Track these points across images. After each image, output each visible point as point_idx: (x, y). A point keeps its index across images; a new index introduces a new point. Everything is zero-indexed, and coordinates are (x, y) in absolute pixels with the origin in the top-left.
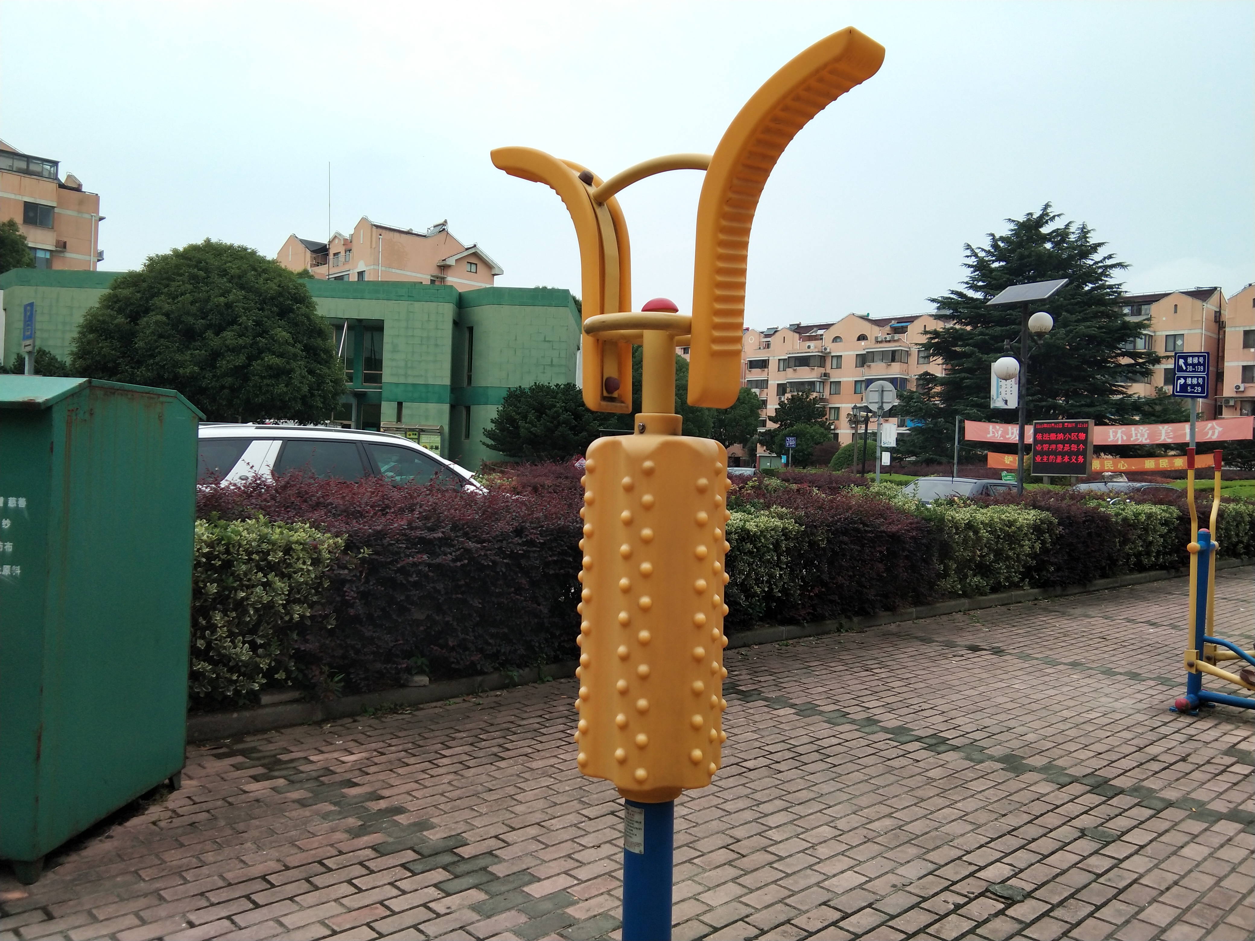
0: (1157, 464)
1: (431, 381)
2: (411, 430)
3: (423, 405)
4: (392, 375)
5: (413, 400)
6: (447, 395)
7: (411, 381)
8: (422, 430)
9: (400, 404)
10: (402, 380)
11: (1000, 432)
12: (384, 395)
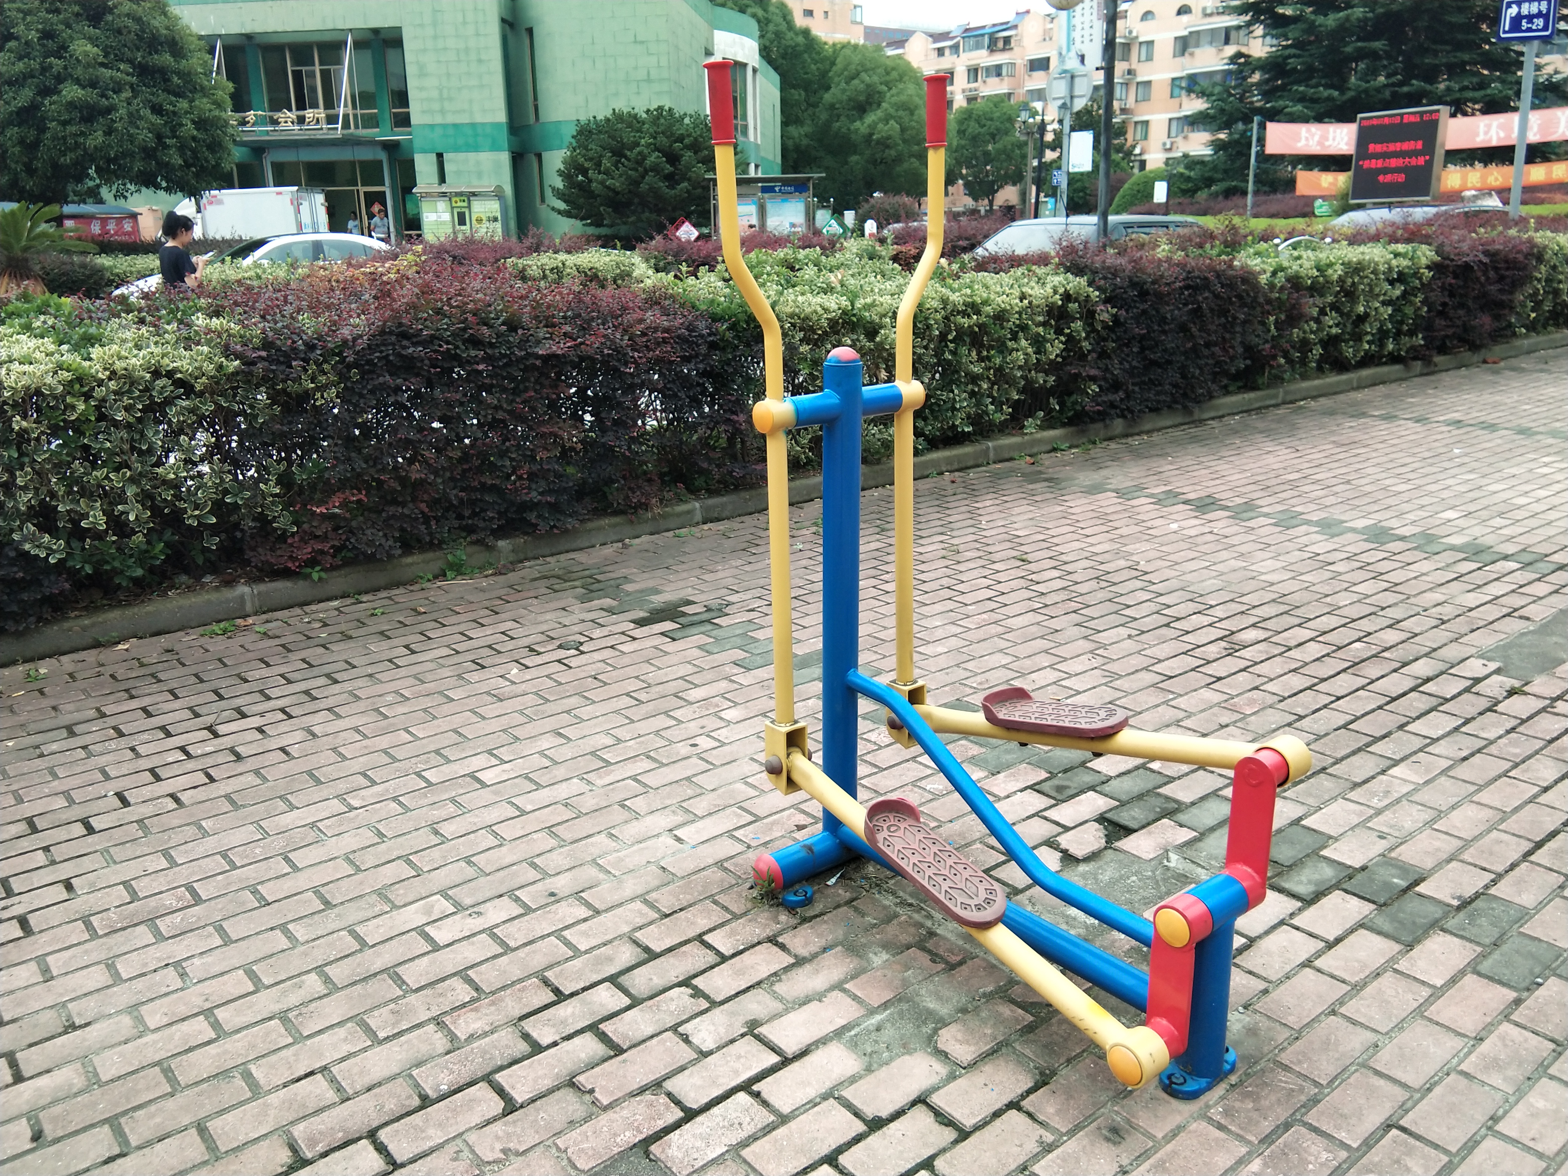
0: (1548, 173)
1: (479, 119)
2: (457, 194)
3: (472, 155)
4: (424, 112)
5: (457, 149)
6: (503, 136)
7: (450, 119)
8: (474, 194)
9: (440, 156)
10: (438, 120)
11: (1317, 138)
12: (417, 144)
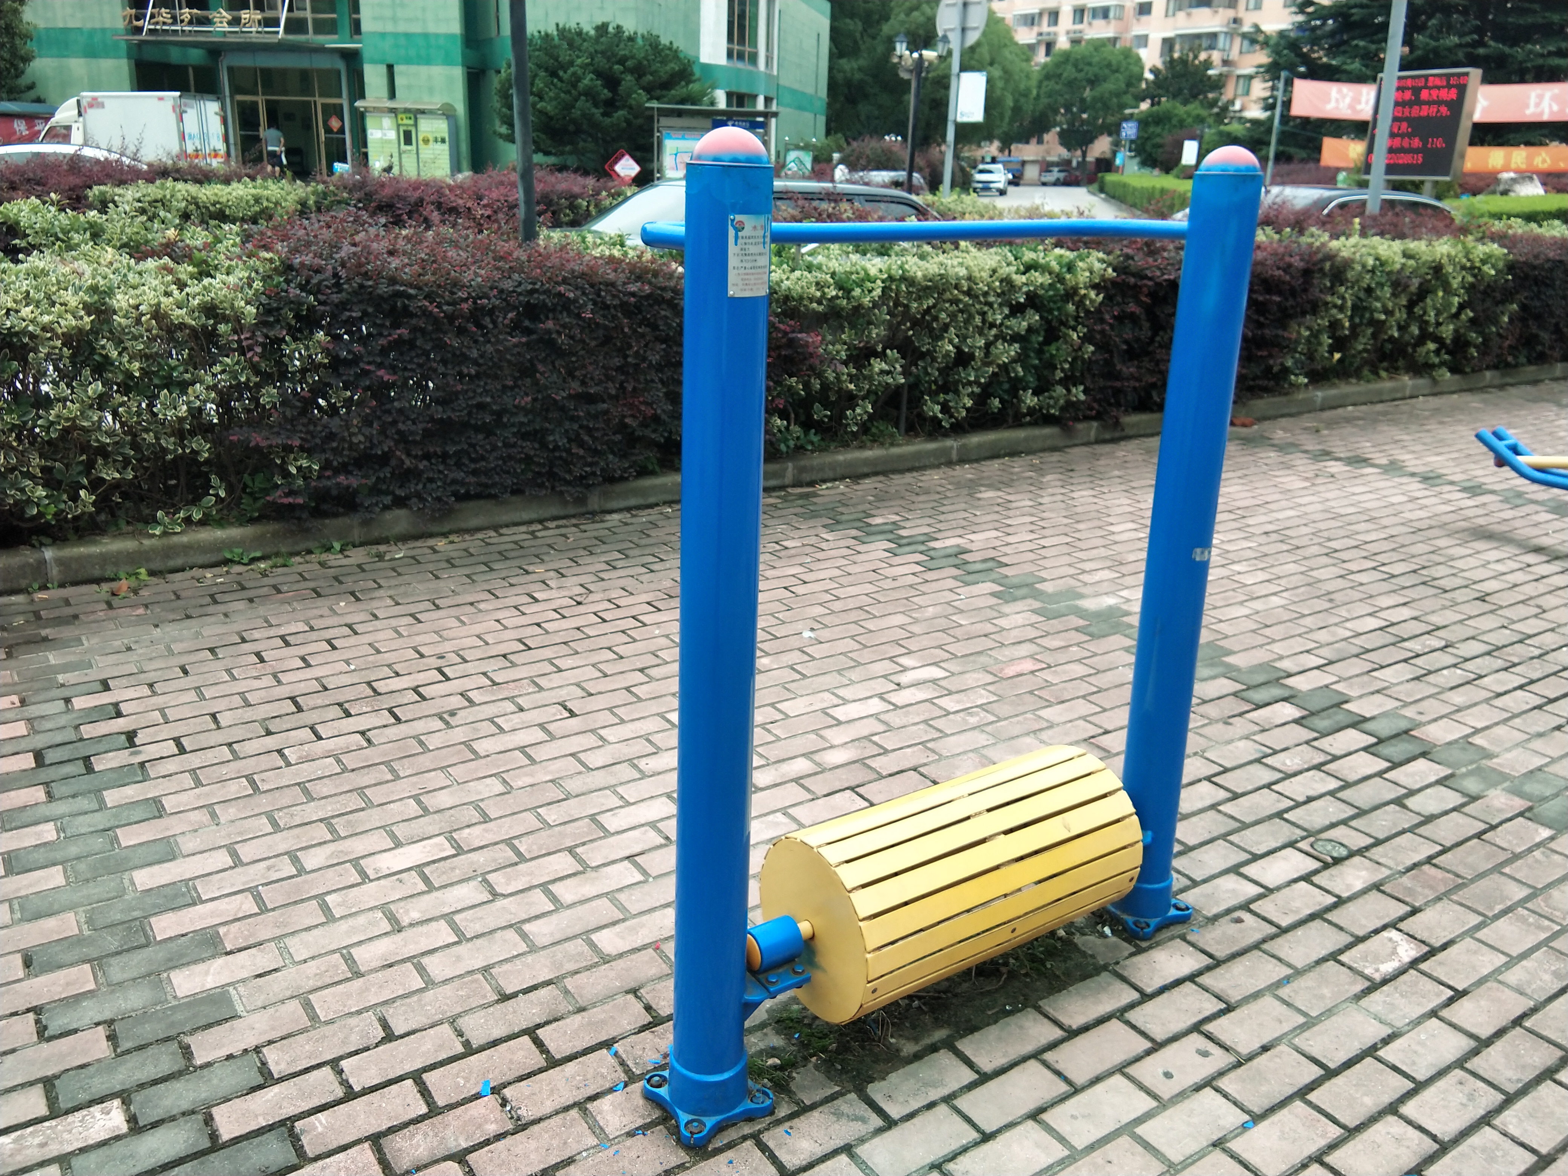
1: (432, 28)
2: (407, 111)
3: (423, 70)
4: (375, 18)
5: (408, 61)
6: (457, 50)
7: (402, 28)
8: (423, 112)
9: (390, 68)
10: (390, 28)
11: (1348, 100)
12: (366, 55)
